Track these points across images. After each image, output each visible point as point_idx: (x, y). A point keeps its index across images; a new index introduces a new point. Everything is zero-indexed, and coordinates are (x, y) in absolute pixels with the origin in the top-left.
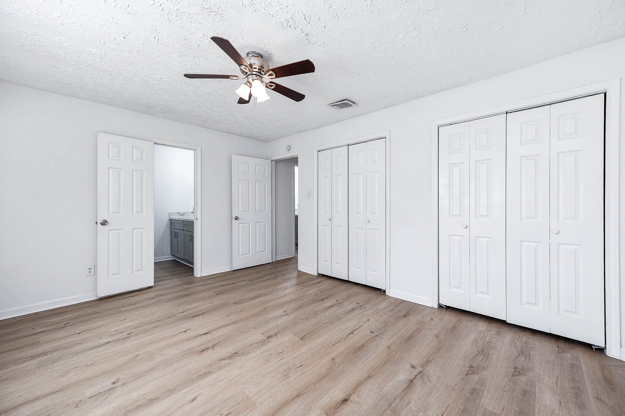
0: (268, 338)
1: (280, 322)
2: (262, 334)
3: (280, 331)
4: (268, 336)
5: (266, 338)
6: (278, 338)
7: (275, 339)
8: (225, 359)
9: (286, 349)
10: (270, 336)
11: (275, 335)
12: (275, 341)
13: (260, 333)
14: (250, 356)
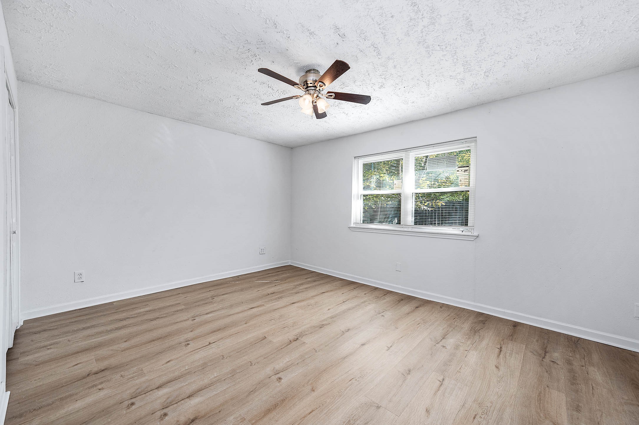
0: (297, 339)
1: (287, 359)
2: (304, 343)
3: (287, 346)
4: (298, 341)
5: (300, 338)
6: (289, 339)
7: (291, 338)
8: (327, 324)
9: (281, 330)
10: (296, 340)
11: (291, 342)
12: (291, 335)
13: (307, 344)
14: (308, 326)
